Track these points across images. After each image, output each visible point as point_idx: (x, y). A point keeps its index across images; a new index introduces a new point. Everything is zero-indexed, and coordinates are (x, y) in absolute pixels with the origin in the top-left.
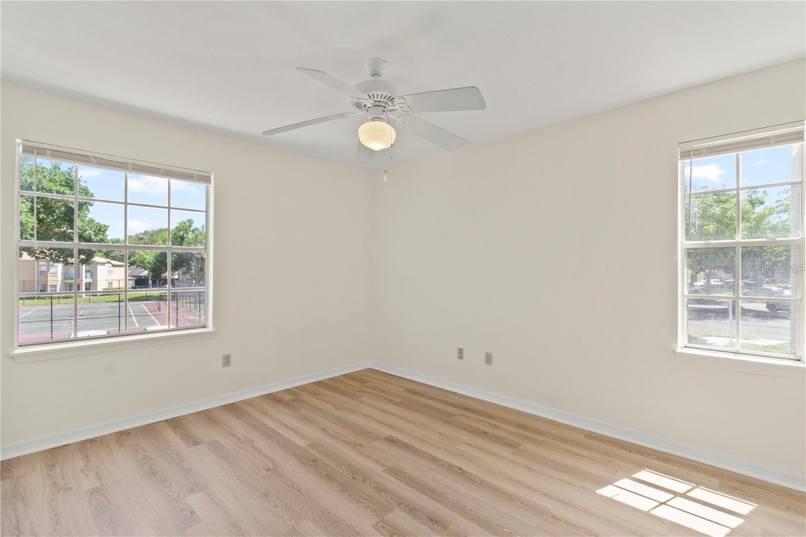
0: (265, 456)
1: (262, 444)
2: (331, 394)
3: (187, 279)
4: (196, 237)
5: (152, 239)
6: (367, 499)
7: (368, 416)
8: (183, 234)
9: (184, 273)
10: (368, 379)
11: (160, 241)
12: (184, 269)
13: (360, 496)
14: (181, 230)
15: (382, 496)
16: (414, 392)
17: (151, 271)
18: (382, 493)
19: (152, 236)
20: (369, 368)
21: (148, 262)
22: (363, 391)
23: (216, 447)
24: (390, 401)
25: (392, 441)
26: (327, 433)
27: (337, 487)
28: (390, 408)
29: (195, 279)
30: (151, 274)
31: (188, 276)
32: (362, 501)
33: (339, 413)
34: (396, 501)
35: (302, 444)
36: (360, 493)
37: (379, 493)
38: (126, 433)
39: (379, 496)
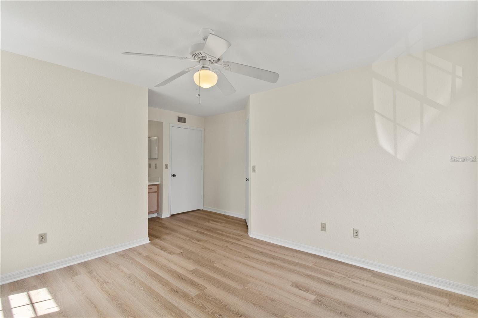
6: (211, 301)
13: (214, 302)
15: (201, 303)
18: (201, 305)
27: (231, 308)
32: (214, 300)
34: (193, 300)
36: (215, 304)
37: (203, 305)
39: (203, 303)
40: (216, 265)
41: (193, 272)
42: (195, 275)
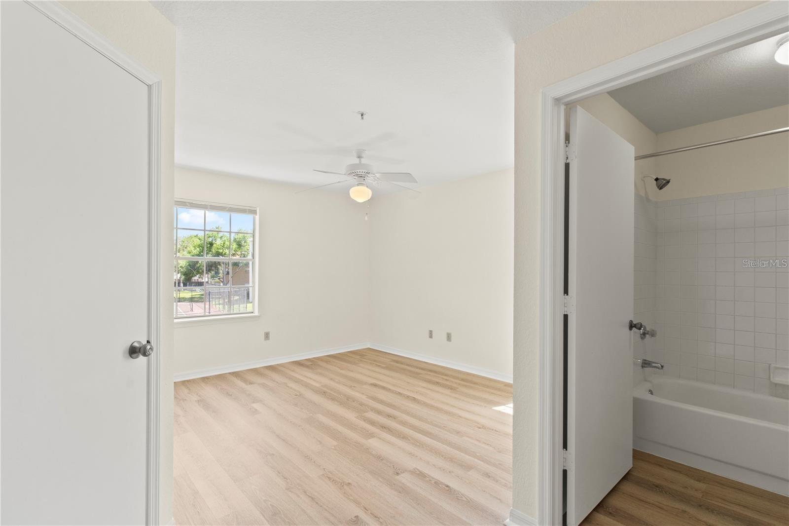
0: (295, 390)
1: (292, 385)
2: (338, 362)
3: (215, 282)
4: (224, 243)
5: (183, 245)
7: (361, 373)
8: (212, 240)
9: (213, 277)
10: (366, 354)
11: (192, 247)
12: (213, 272)
14: (210, 237)
15: (362, 407)
16: (397, 362)
17: (184, 275)
18: (363, 405)
19: (184, 242)
20: (369, 348)
21: (181, 267)
22: (361, 361)
23: (264, 385)
24: (379, 366)
25: (375, 385)
26: (334, 381)
28: (378, 369)
29: (222, 282)
30: (183, 277)
31: (217, 280)
33: (343, 372)
35: (318, 385)
38: (207, 378)
40: (335, 443)
41: (371, 435)
42: (368, 431)
